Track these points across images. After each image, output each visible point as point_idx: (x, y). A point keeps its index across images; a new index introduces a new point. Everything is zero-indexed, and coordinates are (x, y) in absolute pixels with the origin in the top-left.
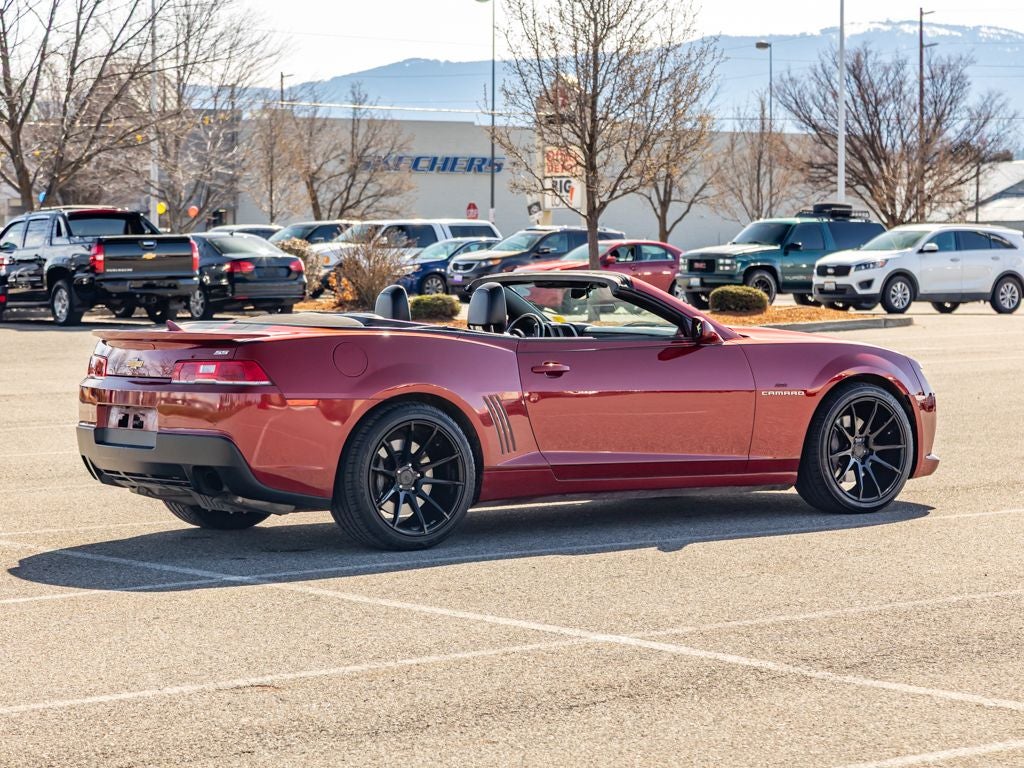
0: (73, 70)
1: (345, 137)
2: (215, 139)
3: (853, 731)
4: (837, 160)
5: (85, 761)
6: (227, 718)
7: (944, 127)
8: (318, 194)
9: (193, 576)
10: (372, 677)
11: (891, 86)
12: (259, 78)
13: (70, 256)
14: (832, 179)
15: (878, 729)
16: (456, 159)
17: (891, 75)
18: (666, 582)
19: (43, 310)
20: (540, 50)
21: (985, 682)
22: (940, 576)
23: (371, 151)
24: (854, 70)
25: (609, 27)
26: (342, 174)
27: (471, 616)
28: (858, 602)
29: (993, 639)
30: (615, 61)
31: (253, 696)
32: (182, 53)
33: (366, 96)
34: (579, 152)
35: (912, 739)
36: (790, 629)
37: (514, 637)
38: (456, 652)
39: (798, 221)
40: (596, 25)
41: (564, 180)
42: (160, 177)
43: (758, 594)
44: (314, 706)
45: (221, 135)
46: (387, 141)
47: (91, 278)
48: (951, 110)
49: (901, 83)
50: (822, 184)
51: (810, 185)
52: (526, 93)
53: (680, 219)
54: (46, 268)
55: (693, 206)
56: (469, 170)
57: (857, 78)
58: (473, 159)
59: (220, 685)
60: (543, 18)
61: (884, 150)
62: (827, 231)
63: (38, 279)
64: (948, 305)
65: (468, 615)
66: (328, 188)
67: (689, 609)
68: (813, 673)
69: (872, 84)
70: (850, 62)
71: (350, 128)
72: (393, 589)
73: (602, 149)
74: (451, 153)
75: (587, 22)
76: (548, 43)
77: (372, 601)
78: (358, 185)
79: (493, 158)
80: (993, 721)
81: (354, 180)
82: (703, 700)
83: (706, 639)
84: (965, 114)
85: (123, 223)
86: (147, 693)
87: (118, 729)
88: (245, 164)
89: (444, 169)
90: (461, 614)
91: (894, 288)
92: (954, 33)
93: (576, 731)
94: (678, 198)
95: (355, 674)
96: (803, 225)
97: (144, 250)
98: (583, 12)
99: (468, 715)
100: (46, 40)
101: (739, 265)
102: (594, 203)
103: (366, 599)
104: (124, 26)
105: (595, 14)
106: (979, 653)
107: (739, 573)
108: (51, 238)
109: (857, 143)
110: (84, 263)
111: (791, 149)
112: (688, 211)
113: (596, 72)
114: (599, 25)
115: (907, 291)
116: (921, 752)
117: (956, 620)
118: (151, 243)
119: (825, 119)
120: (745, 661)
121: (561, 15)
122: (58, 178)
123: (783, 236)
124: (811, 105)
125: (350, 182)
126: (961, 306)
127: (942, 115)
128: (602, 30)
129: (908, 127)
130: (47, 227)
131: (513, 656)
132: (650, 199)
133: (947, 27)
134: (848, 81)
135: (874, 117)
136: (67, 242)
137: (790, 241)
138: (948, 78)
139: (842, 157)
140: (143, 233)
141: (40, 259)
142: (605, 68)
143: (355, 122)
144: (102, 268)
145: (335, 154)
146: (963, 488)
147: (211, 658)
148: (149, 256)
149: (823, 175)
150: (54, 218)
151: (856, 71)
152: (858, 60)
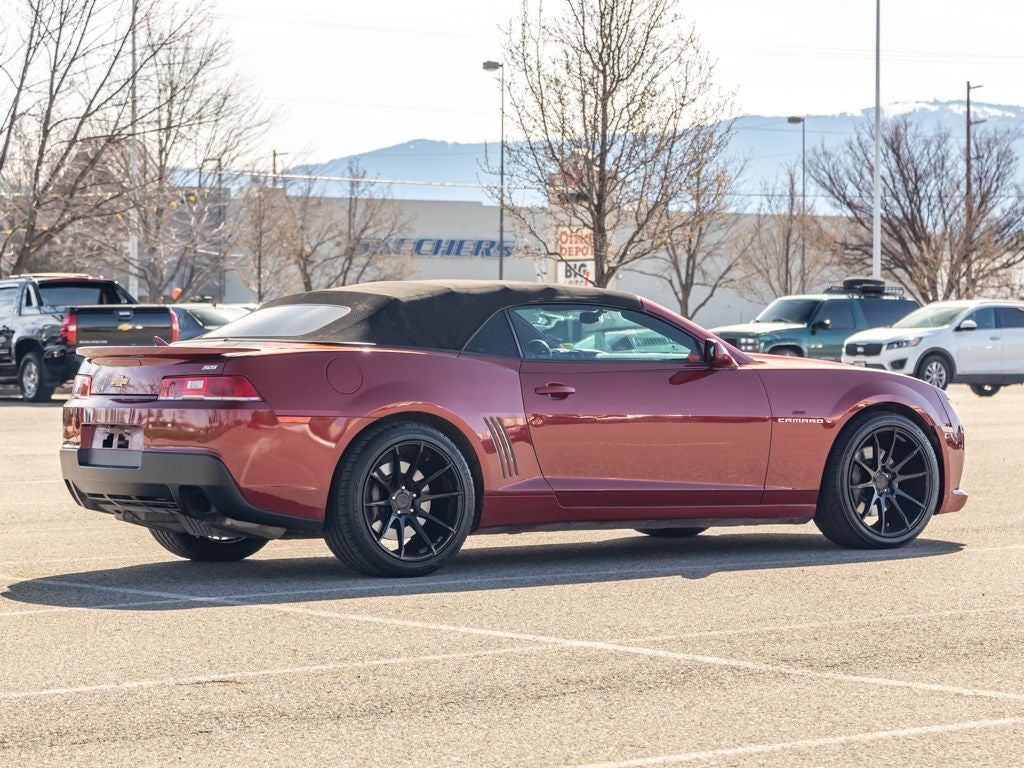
0: (46, 133)
1: (342, 215)
2: (200, 214)
3: (826, 713)
4: (872, 240)
5: (39, 739)
6: (186, 706)
7: (990, 205)
8: (312, 278)
9: (158, 597)
10: (336, 674)
11: (933, 161)
12: (247, 148)
13: (41, 327)
14: (868, 261)
15: (851, 712)
16: (462, 242)
17: (933, 149)
18: (650, 601)
19: (12, 387)
20: (545, 105)
21: (967, 677)
22: (936, 595)
23: (369, 232)
24: (893, 143)
25: (619, 80)
26: (338, 257)
27: (444, 627)
28: (847, 616)
29: (982, 644)
30: (625, 116)
31: (213, 689)
32: (165, 115)
33: (365, 173)
34: (588, 215)
35: (885, 720)
36: (773, 637)
37: (485, 643)
38: (426, 655)
39: (826, 297)
40: (605, 77)
41: (579, 264)
42: (140, 254)
43: (743, 611)
44: (276, 696)
45: (206, 209)
46: (387, 221)
47: (62, 351)
48: (998, 186)
49: (943, 157)
50: (857, 267)
51: (844, 267)
52: (530, 150)
53: (703, 304)
54: (14, 340)
55: (717, 290)
56: (476, 254)
57: (896, 152)
58: (480, 243)
59: (180, 681)
60: (549, 69)
61: (924, 230)
62: (857, 306)
63: (5, 352)
64: (987, 388)
65: (441, 627)
66: (322, 271)
67: (670, 622)
68: (792, 670)
69: (911, 160)
70: (887, 134)
71: (348, 208)
72: (366, 607)
73: (610, 211)
74: (457, 236)
75: (595, 75)
76: (554, 97)
77: (342, 617)
78: (356, 269)
79: (502, 241)
80: (970, 705)
81: (350, 263)
82: (676, 691)
83: (685, 644)
84: (1013, 192)
85: (97, 292)
86: (105, 687)
87: (74, 714)
88: (231, 241)
89: (448, 253)
90: (434, 626)
91: (929, 368)
92: (1008, 114)
93: (543, 715)
94: (701, 281)
95: (320, 672)
96: (832, 302)
97: (120, 320)
98: (591, 64)
99: (433, 703)
100: (16, 100)
101: (762, 345)
102: (602, 268)
103: (336, 615)
104: (102, 85)
105: (604, 66)
106: (965, 655)
107: (727, 593)
108: (20, 308)
109: (896, 223)
110: (55, 335)
111: (823, 228)
112: (711, 295)
113: (605, 127)
114: (608, 78)
115: (943, 372)
116: (892, 729)
117: (946, 629)
118: (128, 313)
119: (861, 196)
120: (724, 662)
121: (568, 67)
122: (30, 248)
123: (809, 313)
124: (847, 181)
125: (346, 265)
126: (1002, 388)
127: (988, 191)
128: (612, 83)
129: (951, 206)
130: (15, 299)
131: (485, 658)
132: (671, 282)
133: (999, 107)
134: (886, 155)
135: (914, 195)
136: (37, 312)
137: (818, 319)
138: (995, 153)
139: (878, 237)
140: (119, 302)
141: (8, 331)
142: (614, 124)
143: (353, 202)
144: (75, 339)
145: (330, 235)
146: (973, 530)
147: (172, 660)
148: (126, 327)
149: (858, 257)
150: (24, 286)
151: (895, 145)
152: (897, 134)
